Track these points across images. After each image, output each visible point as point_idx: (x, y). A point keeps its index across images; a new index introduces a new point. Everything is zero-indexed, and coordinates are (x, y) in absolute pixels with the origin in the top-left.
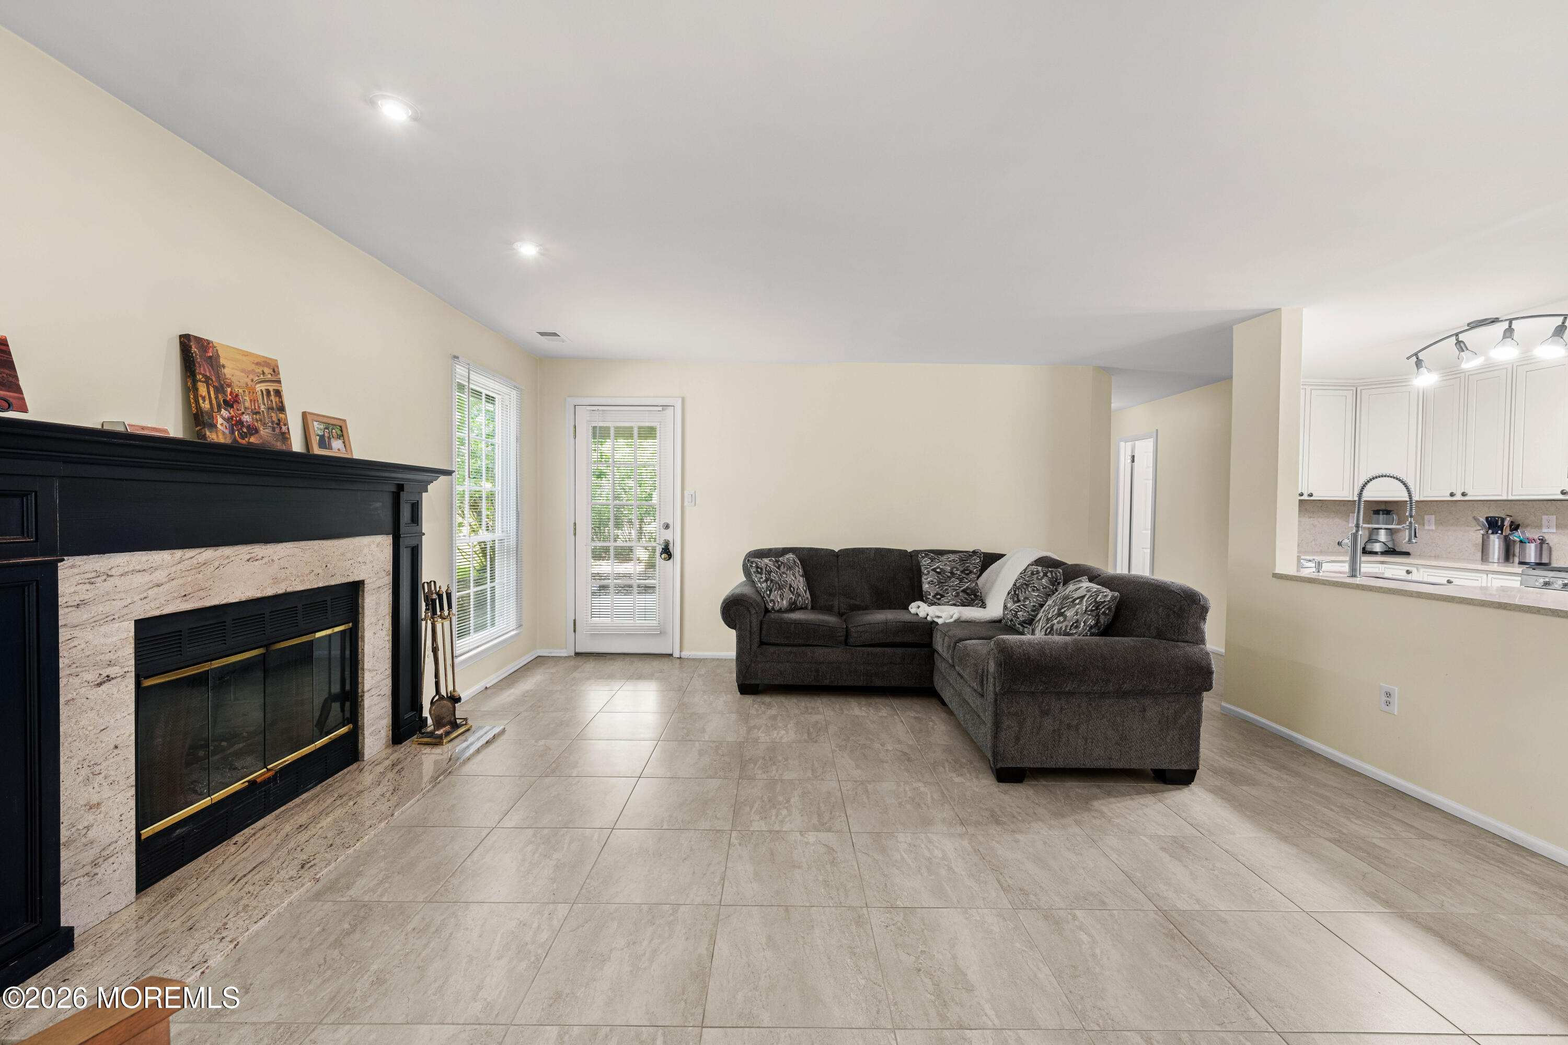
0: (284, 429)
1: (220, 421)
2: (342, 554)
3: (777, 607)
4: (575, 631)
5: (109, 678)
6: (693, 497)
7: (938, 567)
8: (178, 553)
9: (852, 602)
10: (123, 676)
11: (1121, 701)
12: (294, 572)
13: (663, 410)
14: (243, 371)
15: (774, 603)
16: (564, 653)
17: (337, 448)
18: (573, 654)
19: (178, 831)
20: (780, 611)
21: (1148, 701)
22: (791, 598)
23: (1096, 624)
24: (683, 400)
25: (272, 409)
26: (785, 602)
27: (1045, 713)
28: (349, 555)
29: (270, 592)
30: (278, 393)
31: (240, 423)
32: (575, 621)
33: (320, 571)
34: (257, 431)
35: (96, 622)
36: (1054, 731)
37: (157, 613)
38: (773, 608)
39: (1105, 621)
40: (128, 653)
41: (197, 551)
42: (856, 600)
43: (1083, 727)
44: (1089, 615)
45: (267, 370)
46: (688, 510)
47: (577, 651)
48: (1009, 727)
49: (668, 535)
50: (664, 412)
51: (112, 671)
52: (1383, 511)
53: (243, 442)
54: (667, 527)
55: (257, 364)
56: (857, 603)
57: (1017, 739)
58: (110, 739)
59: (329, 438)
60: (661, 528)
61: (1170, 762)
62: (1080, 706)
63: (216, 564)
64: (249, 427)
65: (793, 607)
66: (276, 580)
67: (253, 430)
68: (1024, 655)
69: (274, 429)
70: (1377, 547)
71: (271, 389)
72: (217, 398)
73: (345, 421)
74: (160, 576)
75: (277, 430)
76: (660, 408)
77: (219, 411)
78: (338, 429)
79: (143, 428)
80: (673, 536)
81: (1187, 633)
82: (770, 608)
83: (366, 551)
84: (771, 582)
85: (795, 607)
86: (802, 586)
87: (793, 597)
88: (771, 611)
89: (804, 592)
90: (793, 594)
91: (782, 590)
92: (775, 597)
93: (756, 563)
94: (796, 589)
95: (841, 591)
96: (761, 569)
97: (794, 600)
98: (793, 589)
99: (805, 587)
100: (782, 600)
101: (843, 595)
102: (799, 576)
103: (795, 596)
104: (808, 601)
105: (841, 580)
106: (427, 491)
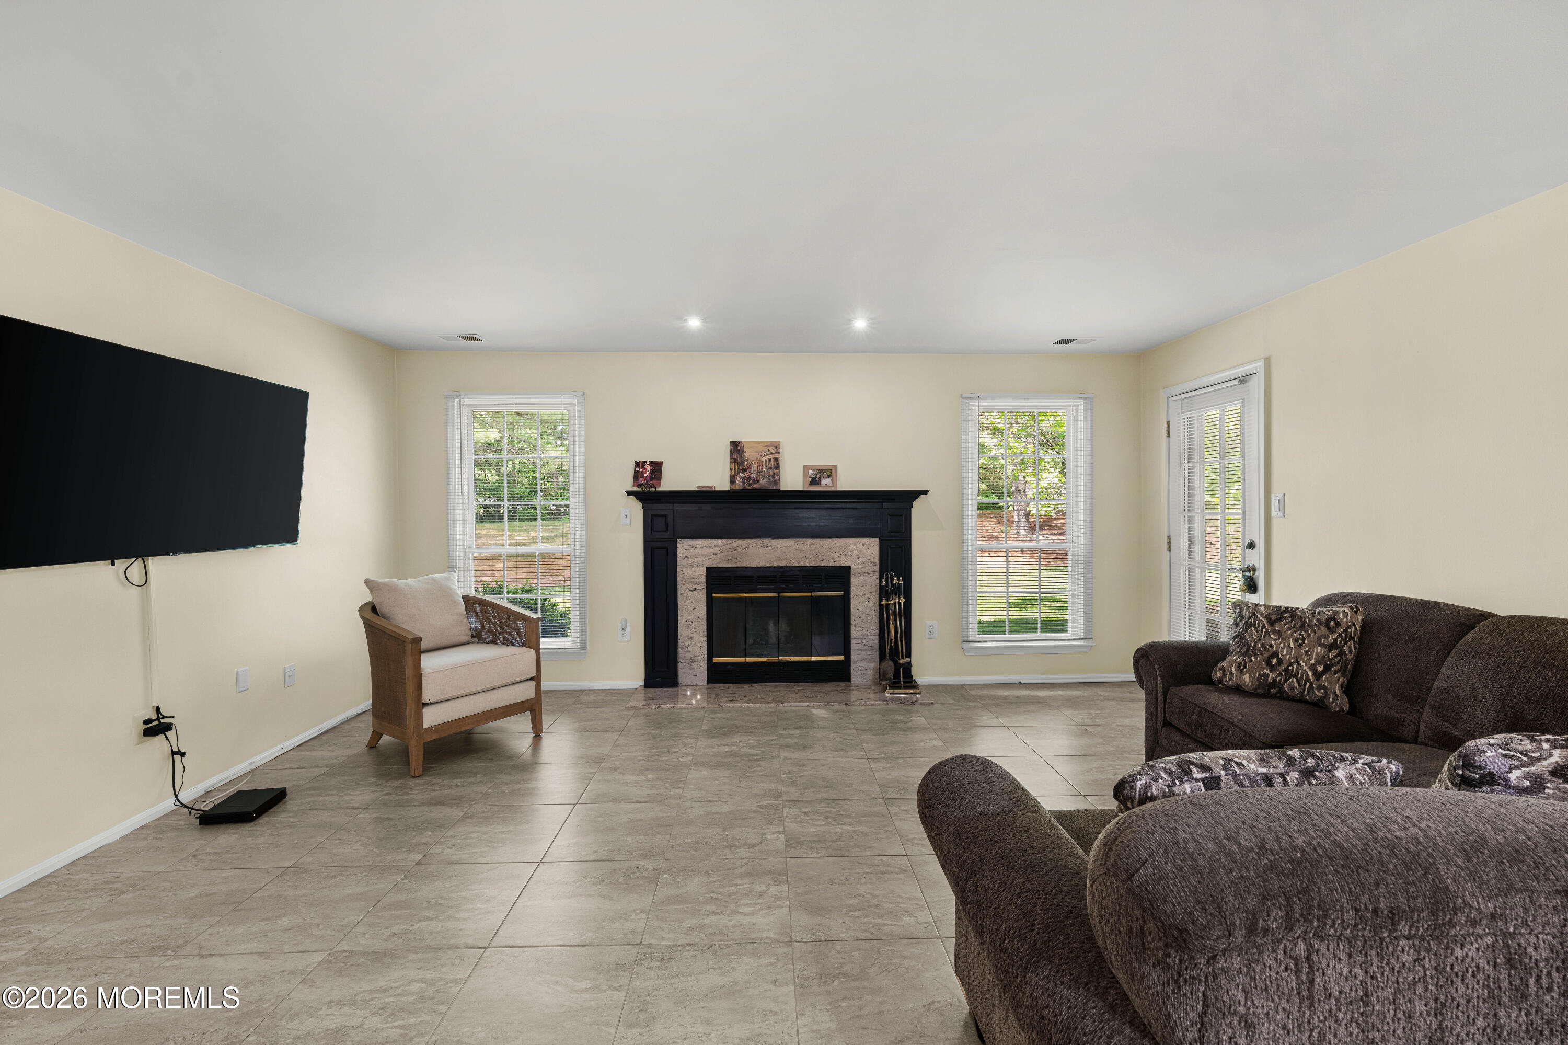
0: (776, 478)
1: (738, 479)
2: (831, 548)
3: (1229, 682)
5: (696, 589)
6: (1282, 503)
8: (725, 541)
9: (1446, 727)
10: (702, 589)
12: (792, 556)
13: (1243, 382)
14: (756, 452)
15: (1224, 674)
17: (826, 484)
19: (729, 667)
20: (1237, 690)
24: (1268, 361)
25: (771, 468)
26: (1246, 677)
28: (837, 549)
29: (775, 564)
30: (776, 459)
31: (750, 478)
33: (812, 557)
34: (758, 481)
35: (691, 566)
37: (715, 566)
38: (1220, 681)
40: (704, 580)
41: (733, 540)
42: (1455, 725)
45: (771, 448)
46: (1275, 522)
49: (1256, 558)
50: (1247, 384)
51: (698, 586)
53: (749, 488)
54: (1251, 546)
55: (766, 446)
58: (696, 613)
59: (820, 478)
60: (1246, 547)
63: (744, 547)
64: (754, 480)
65: (1270, 691)
66: (779, 559)
67: (757, 481)
69: (769, 479)
71: (772, 458)
72: (738, 468)
73: (835, 466)
74: (717, 550)
75: (772, 479)
77: (739, 473)
78: (829, 472)
79: (703, 487)
82: (1215, 679)
83: (852, 547)
84: (1241, 640)
85: (1279, 692)
86: (1319, 662)
87: (1271, 676)
88: (1209, 682)
89: (1318, 676)
90: (1272, 669)
91: (1249, 657)
92: (1230, 665)
93: (1241, 609)
94: (1291, 664)
95: (1430, 699)
96: (1242, 618)
97: (1275, 680)
98: (1280, 662)
99: (1327, 669)
100: (1241, 672)
101: (1432, 707)
102: (1320, 645)
103: (1280, 674)
104: (1326, 694)
105: (1441, 676)
106: (912, 507)
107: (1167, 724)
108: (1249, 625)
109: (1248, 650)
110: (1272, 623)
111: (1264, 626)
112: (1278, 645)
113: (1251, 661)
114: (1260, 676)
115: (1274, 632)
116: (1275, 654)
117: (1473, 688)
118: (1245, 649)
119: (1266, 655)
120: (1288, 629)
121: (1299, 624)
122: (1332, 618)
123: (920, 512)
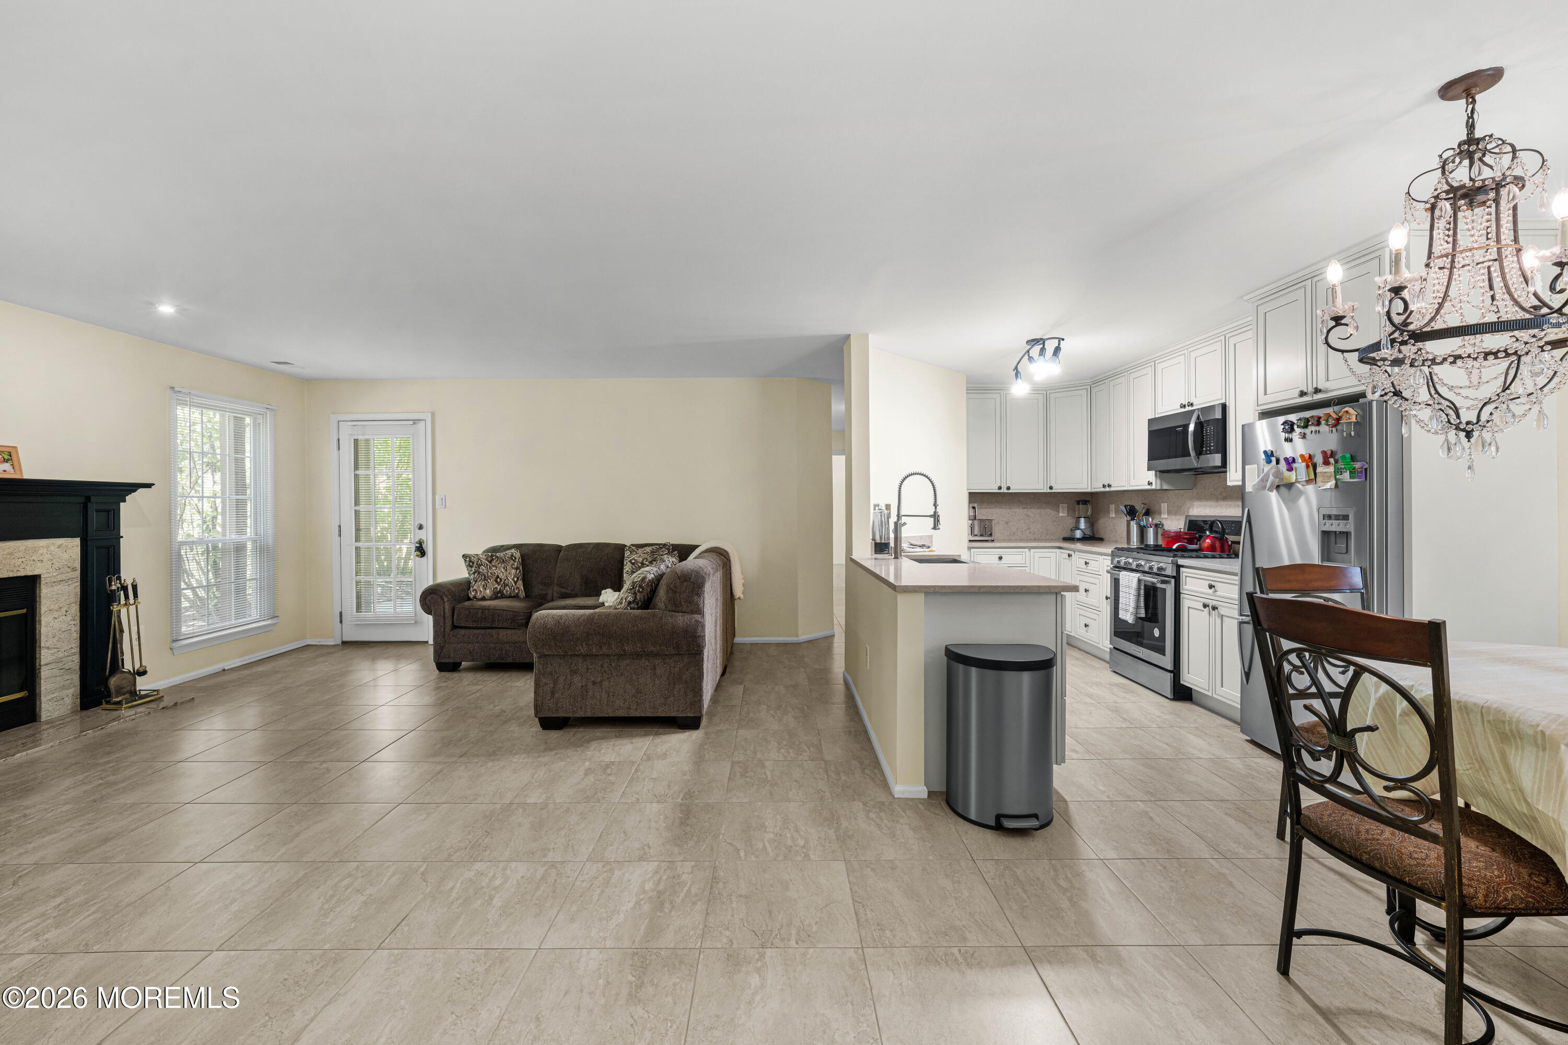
3: (479, 595)
4: (341, 622)
6: (444, 500)
7: (634, 559)
9: (564, 590)
11: (636, 661)
13: (415, 423)
15: (476, 592)
16: (331, 642)
17: (3, 470)
18: (340, 643)
20: (483, 599)
21: (657, 662)
22: (496, 588)
23: (634, 601)
24: (430, 413)
26: (488, 591)
27: (574, 672)
28: (18, 555)
32: (341, 614)
36: (582, 686)
38: (475, 597)
39: (640, 598)
43: (606, 683)
44: (629, 593)
46: (440, 511)
47: (344, 640)
48: (546, 684)
49: (422, 535)
50: (416, 425)
52: (1082, 501)
54: (421, 527)
57: (553, 693)
60: (416, 529)
61: (678, 711)
62: (602, 667)
65: (497, 595)
68: (543, 625)
70: (1078, 534)
76: (413, 422)
80: (426, 536)
81: (681, 605)
82: (472, 597)
83: (42, 551)
84: (479, 574)
85: (502, 595)
86: (514, 577)
87: (499, 587)
88: (469, 599)
89: (516, 583)
90: (498, 584)
91: (487, 581)
92: (478, 587)
93: (470, 558)
94: (505, 580)
95: (555, 581)
96: (473, 563)
97: (500, 589)
98: (501, 580)
99: (518, 579)
100: (485, 589)
101: (557, 585)
102: (513, 568)
103: (502, 586)
104: (519, 590)
105: (557, 572)
106: (125, 501)
107: (454, 627)
108: (479, 566)
109: (485, 577)
110: (490, 562)
111: (487, 565)
112: (497, 572)
114: (494, 589)
115: (493, 566)
116: (498, 577)
117: (570, 573)
118: (483, 577)
119: (495, 578)
120: (499, 564)
121: (501, 561)
122: (512, 556)
123: (128, 509)
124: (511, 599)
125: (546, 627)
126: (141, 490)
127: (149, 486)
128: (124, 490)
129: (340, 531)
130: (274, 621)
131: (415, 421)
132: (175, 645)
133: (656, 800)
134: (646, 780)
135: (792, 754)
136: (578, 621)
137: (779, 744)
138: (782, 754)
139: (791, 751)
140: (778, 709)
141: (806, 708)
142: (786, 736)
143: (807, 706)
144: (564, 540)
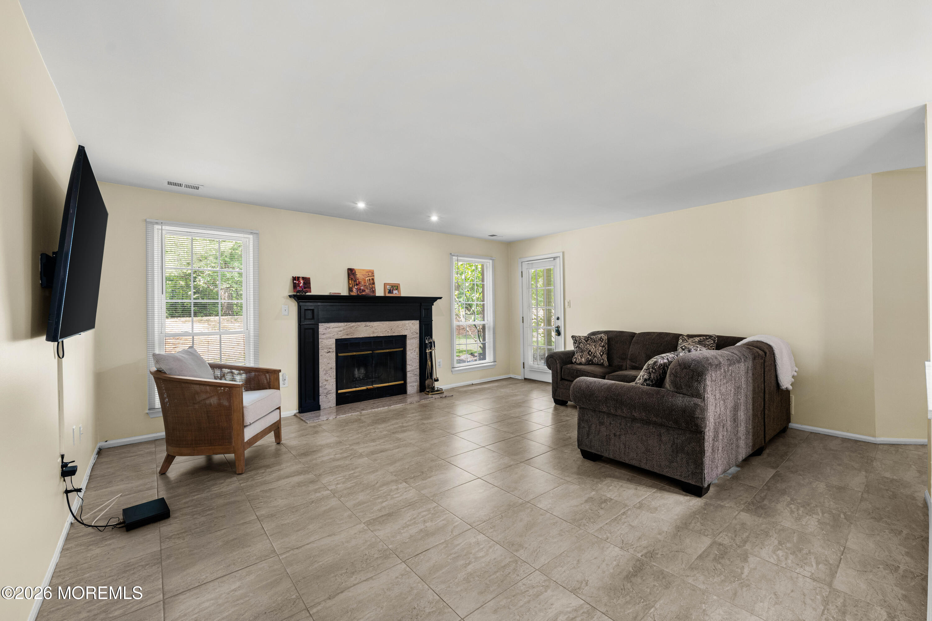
0: (374, 289)
1: (354, 289)
2: (398, 326)
3: (578, 361)
4: (524, 368)
5: (330, 352)
6: (569, 303)
8: (346, 324)
9: (634, 364)
10: (333, 352)
11: (645, 426)
12: (380, 330)
13: (554, 259)
14: (362, 275)
15: (576, 359)
16: (520, 377)
17: (395, 293)
18: (523, 379)
19: (347, 394)
20: (580, 364)
21: (663, 431)
23: (649, 379)
24: (563, 253)
25: (370, 284)
26: (583, 359)
27: (601, 424)
28: (400, 326)
29: (372, 336)
30: (373, 279)
31: (360, 289)
32: (524, 363)
33: (389, 331)
34: (365, 291)
35: (327, 338)
37: (340, 338)
38: (575, 362)
39: (654, 377)
40: (334, 346)
41: (350, 323)
42: (636, 363)
43: (623, 437)
45: (370, 273)
46: (568, 310)
47: (526, 377)
48: (584, 427)
50: (555, 260)
51: (331, 350)
53: (360, 294)
54: (558, 318)
55: (367, 272)
56: (637, 365)
57: (588, 435)
58: (330, 366)
59: (393, 290)
60: (556, 319)
62: (621, 425)
63: (356, 327)
64: (362, 290)
65: (589, 363)
66: (373, 332)
67: (364, 291)
69: (370, 290)
71: (371, 278)
72: (354, 283)
73: (399, 284)
74: (341, 329)
75: (371, 290)
76: (553, 259)
77: (354, 286)
78: (396, 287)
79: (335, 293)
80: (560, 323)
81: (682, 388)
82: (574, 362)
83: (407, 325)
84: (579, 348)
85: (592, 363)
86: (601, 352)
87: (590, 358)
88: (572, 363)
89: (601, 356)
90: (590, 355)
91: (583, 353)
92: (578, 356)
93: (575, 338)
94: (595, 353)
95: (629, 357)
96: (577, 341)
97: (591, 359)
98: (592, 353)
99: (603, 353)
100: (582, 358)
101: (630, 360)
102: (601, 346)
103: (592, 357)
104: (604, 361)
105: (630, 350)
106: (433, 305)
107: (562, 379)
108: (580, 343)
109: (582, 350)
110: (586, 341)
111: (584, 343)
112: (590, 348)
113: (584, 354)
114: (587, 358)
115: (588, 344)
116: (590, 351)
117: (639, 353)
118: (581, 351)
119: (588, 352)
120: (591, 343)
121: (594, 341)
122: (601, 338)
123: (435, 307)
124: (598, 366)
125: (581, 388)
126: (438, 300)
127: (440, 298)
128: (434, 299)
129: (523, 320)
130: (495, 363)
131: (555, 258)
132: (453, 370)
133: (620, 545)
134: (626, 524)
135: (789, 561)
136: (601, 388)
137: (780, 543)
138: (777, 556)
139: (791, 557)
140: (803, 506)
141: (842, 516)
142: (795, 538)
143: (845, 514)
144: (638, 329)
